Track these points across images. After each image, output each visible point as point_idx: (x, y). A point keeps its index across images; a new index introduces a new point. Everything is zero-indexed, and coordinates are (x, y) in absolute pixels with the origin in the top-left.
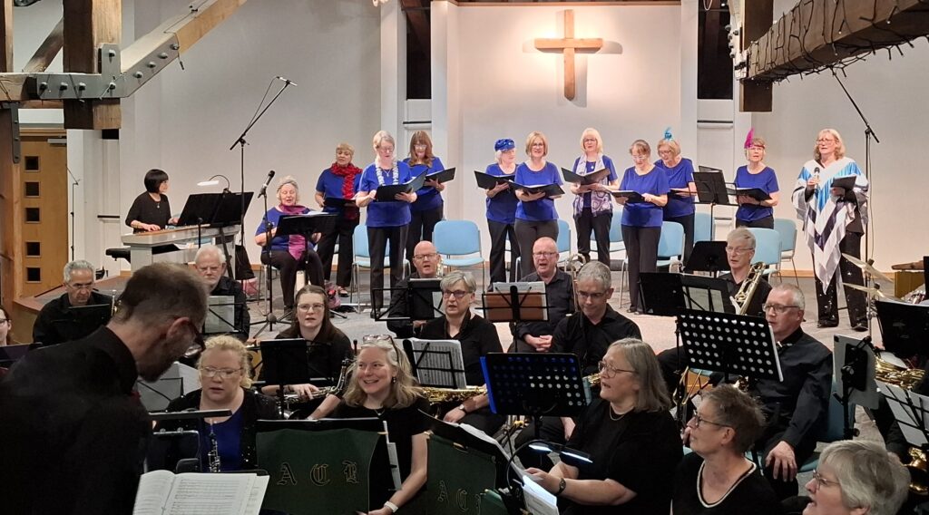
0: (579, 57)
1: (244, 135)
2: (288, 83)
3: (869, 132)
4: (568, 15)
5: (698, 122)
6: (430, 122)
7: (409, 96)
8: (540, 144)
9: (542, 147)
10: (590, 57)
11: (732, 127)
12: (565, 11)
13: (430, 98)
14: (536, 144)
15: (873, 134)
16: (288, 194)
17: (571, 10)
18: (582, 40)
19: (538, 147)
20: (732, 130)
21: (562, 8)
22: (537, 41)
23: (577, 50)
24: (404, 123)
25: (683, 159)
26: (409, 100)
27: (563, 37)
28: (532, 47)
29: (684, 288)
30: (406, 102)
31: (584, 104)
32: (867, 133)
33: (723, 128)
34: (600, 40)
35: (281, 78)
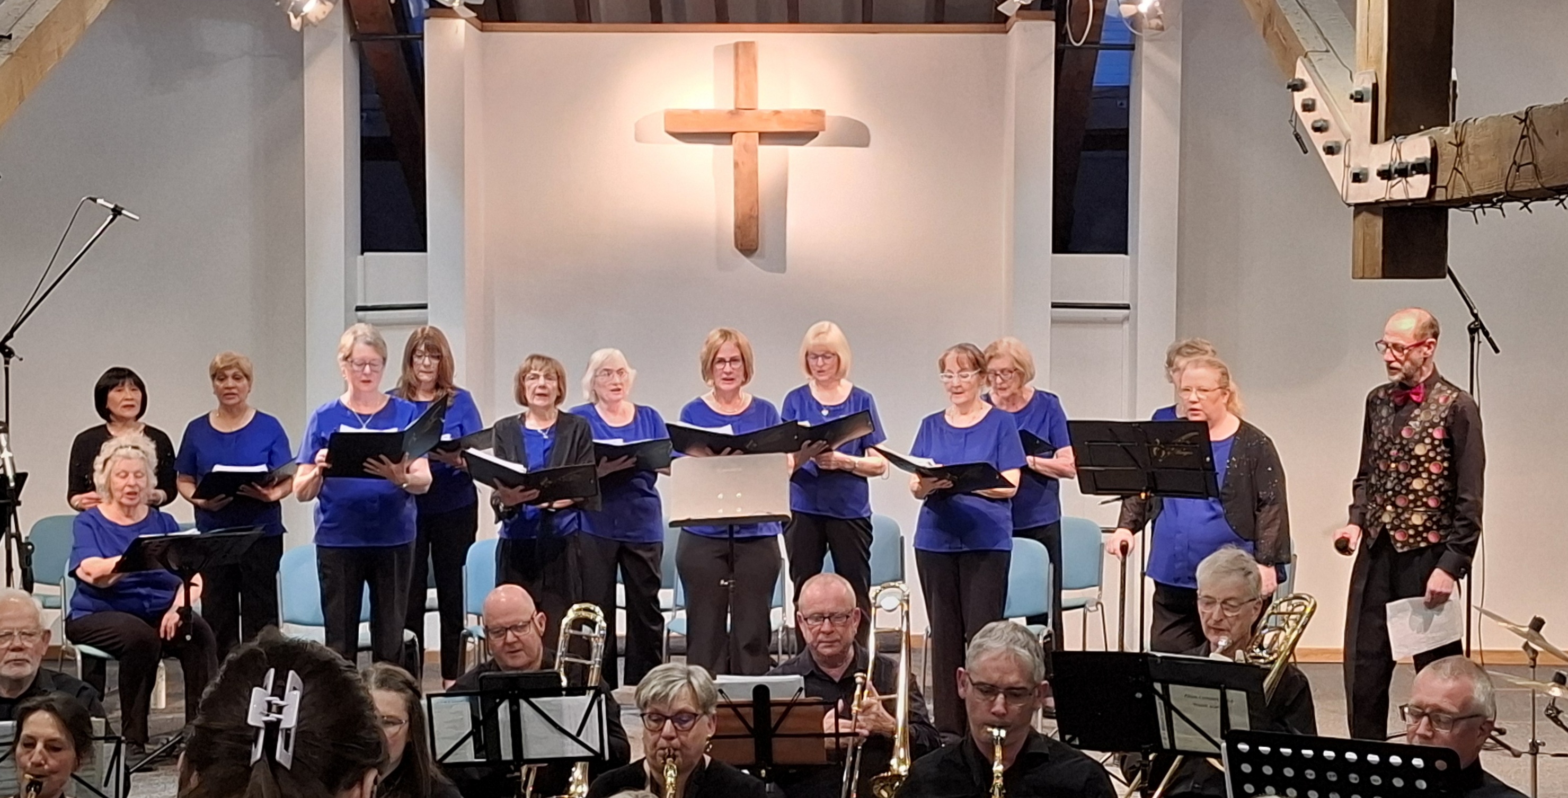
0: (769, 154)
1: (9, 336)
2: (117, 212)
3: (1476, 328)
4: (743, 52)
5: (1054, 306)
6: (424, 307)
7: (368, 245)
8: (733, 360)
9: (739, 365)
10: (793, 151)
11: (1127, 318)
12: (737, 45)
13: (424, 249)
14: (722, 361)
15: (1486, 334)
16: (131, 480)
17: (752, 43)
18: (777, 113)
19: (728, 368)
20: (1126, 326)
21: (727, 37)
22: (670, 116)
23: (764, 137)
24: (359, 309)
25: (1039, 394)
26: (366, 254)
27: (732, 107)
28: (660, 126)
29: (1158, 686)
30: (360, 257)
31: (780, 264)
32: (1472, 331)
33: (1105, 321)
34: (820, 113)
35: (100, 201)
